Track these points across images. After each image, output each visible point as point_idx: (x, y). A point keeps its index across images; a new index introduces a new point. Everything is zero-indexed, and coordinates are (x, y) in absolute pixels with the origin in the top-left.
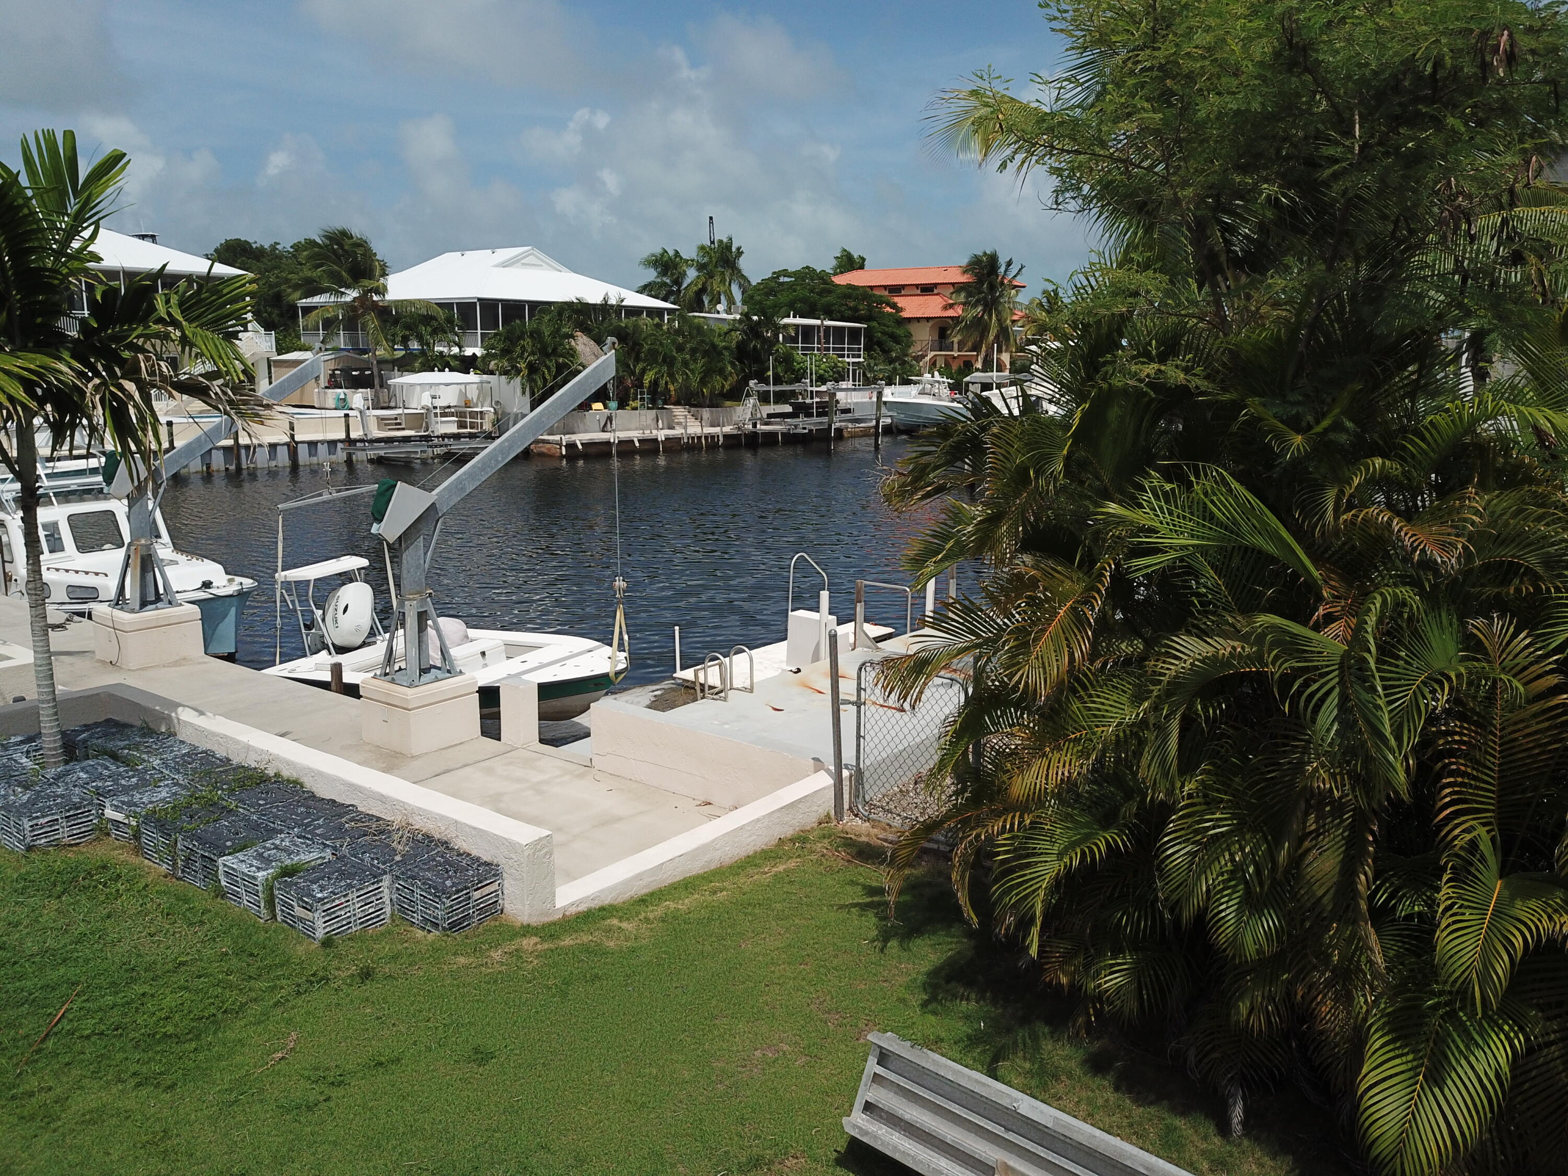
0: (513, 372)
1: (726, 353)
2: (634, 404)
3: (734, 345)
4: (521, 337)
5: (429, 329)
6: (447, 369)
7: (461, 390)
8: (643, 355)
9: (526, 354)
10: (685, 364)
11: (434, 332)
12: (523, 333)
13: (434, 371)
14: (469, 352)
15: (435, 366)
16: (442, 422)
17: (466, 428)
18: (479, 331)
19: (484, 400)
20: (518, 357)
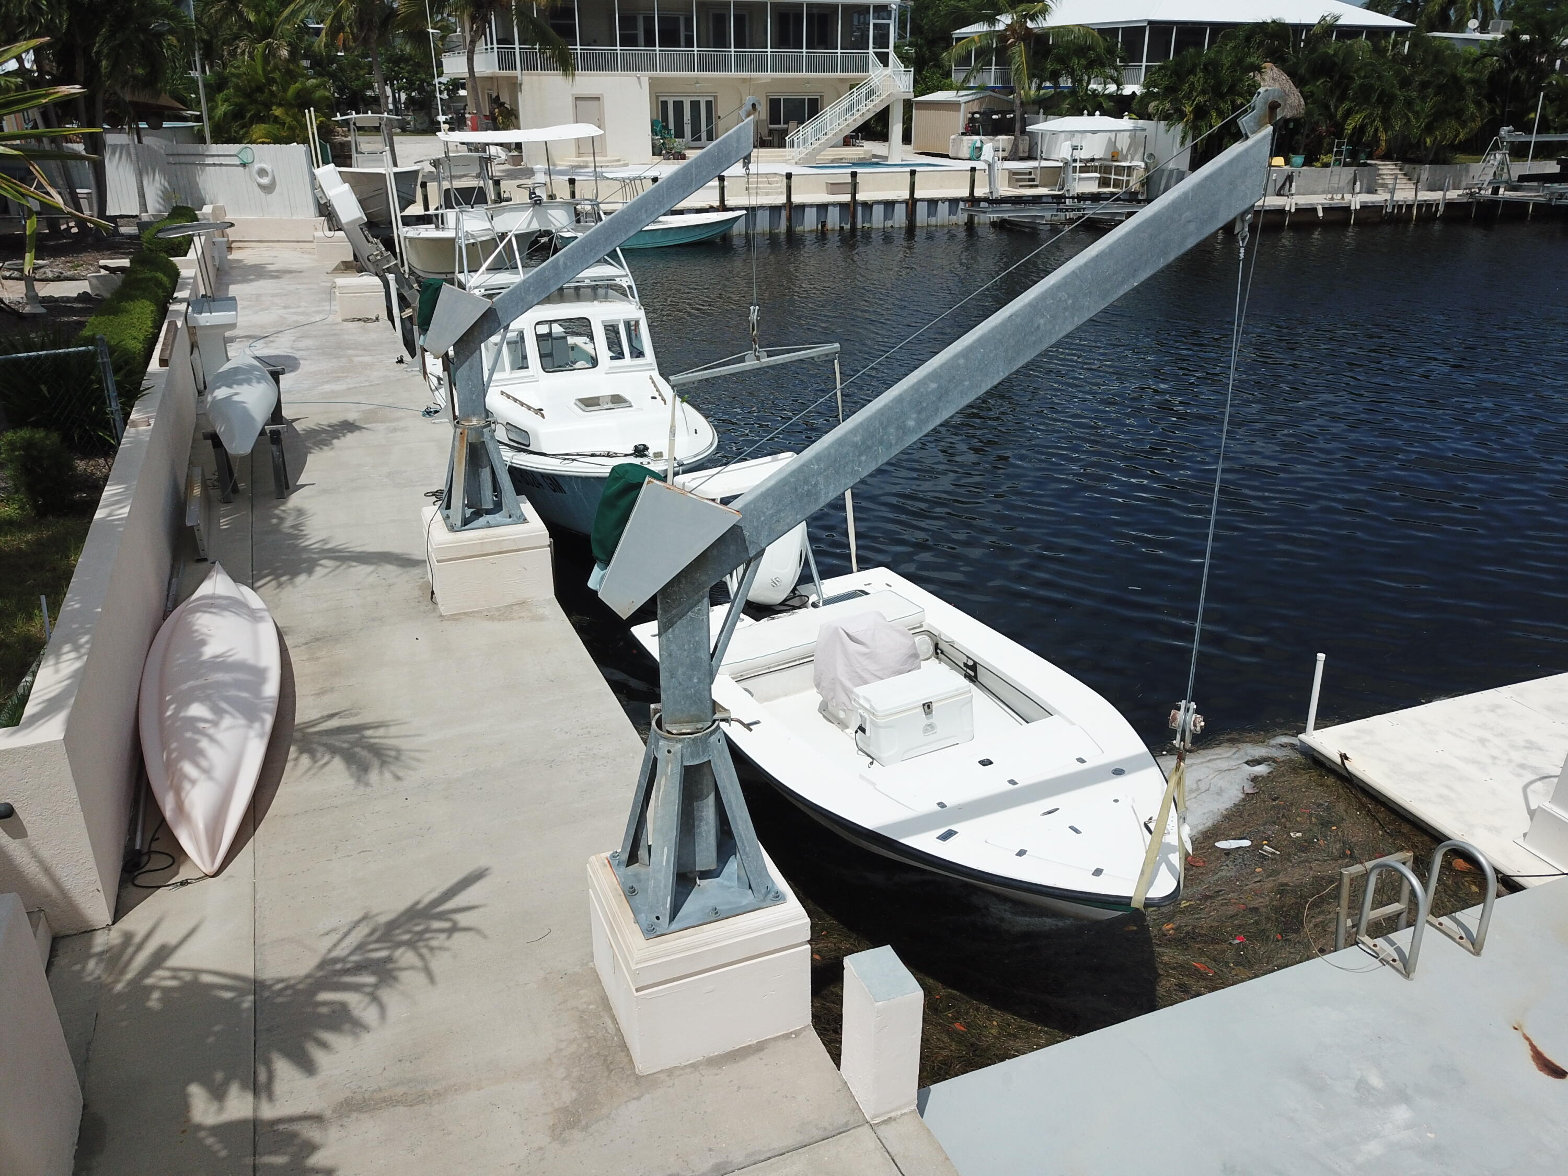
0: (1175, 116)
1: (1470, 90)
2: (1325, 159)
3: (1485, 77)
4: (1192, 71)
5: (1084, 62)
6: (1098, 113)
7: (1110, 139)
8: (1351, 93)
9: (1195, 94)
10: (1409, 103)
11: (1090, 65)
12: (1194, 66)
13: (1082, 114)
14: (1128, 90)
15: (1085, 108)
16: (1080, 179)
17: (1109, 187)
18: (1144, 64)
19: (1135, 152)
20: (1183, 97)
